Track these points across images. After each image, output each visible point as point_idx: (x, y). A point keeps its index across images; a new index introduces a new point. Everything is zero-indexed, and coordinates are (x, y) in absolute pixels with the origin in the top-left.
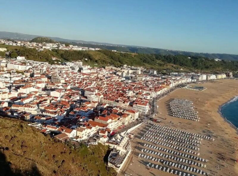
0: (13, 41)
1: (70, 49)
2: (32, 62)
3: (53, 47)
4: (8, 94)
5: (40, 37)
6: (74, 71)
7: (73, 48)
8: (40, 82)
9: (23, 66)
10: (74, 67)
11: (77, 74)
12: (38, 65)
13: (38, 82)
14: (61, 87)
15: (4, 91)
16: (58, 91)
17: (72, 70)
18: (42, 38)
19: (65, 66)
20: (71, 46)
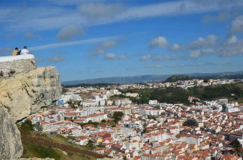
0: (145, 85)
1: (210, 84)
2: (165, 105)
3: (189, 84)
4: (138, 142)
5: (174, 76)
6: (216, 110)
7: (213, 83)
8: (174, 128)
9: (155, 111)
10: (216, 106)
11: (220, 115)
12: (171, 108)
13: (171, 128)
14: (199, 132)
15: (134, 140)
16: (195, 137)
17: (213, 110)
18: (177, 76)
19: (204, 105)
20: (211, 81)
